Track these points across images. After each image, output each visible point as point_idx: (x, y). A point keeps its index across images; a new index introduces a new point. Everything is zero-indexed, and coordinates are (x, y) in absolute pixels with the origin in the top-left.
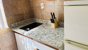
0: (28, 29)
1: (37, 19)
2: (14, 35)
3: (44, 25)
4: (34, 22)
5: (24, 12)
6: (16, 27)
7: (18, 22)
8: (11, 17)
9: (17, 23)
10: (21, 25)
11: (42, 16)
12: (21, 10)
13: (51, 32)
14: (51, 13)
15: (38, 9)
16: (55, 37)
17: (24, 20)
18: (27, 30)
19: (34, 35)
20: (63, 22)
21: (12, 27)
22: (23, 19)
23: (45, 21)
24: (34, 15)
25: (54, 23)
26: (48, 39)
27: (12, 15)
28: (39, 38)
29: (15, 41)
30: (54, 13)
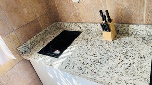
0: (57, 52)
1: (66, 24)
2: (30, 66)
3: (86, 36)
4: (61, 31)
5: (38, 16)
6: (29, 50)
7: (30, 39)
8: (13, 34)
9: (29, 42)
10: (38, 42)
11: (76, 16)
12: (30, 12)
13: (110, 54)
14: (101, 11)
15: (65, 3)
16: (123, 66)
17: (41, 30)
18: (57, 56)
19: (76, 67)
20: (126, 25)
21: (23, 53)
22: (38, 30)
23: (85, 25)
24: (58, 17)
25: (109, 30)
26: (111, 75)
27: (15, 28)
28: (89, 74)
29: (34, 74)
30: (107, 11)
